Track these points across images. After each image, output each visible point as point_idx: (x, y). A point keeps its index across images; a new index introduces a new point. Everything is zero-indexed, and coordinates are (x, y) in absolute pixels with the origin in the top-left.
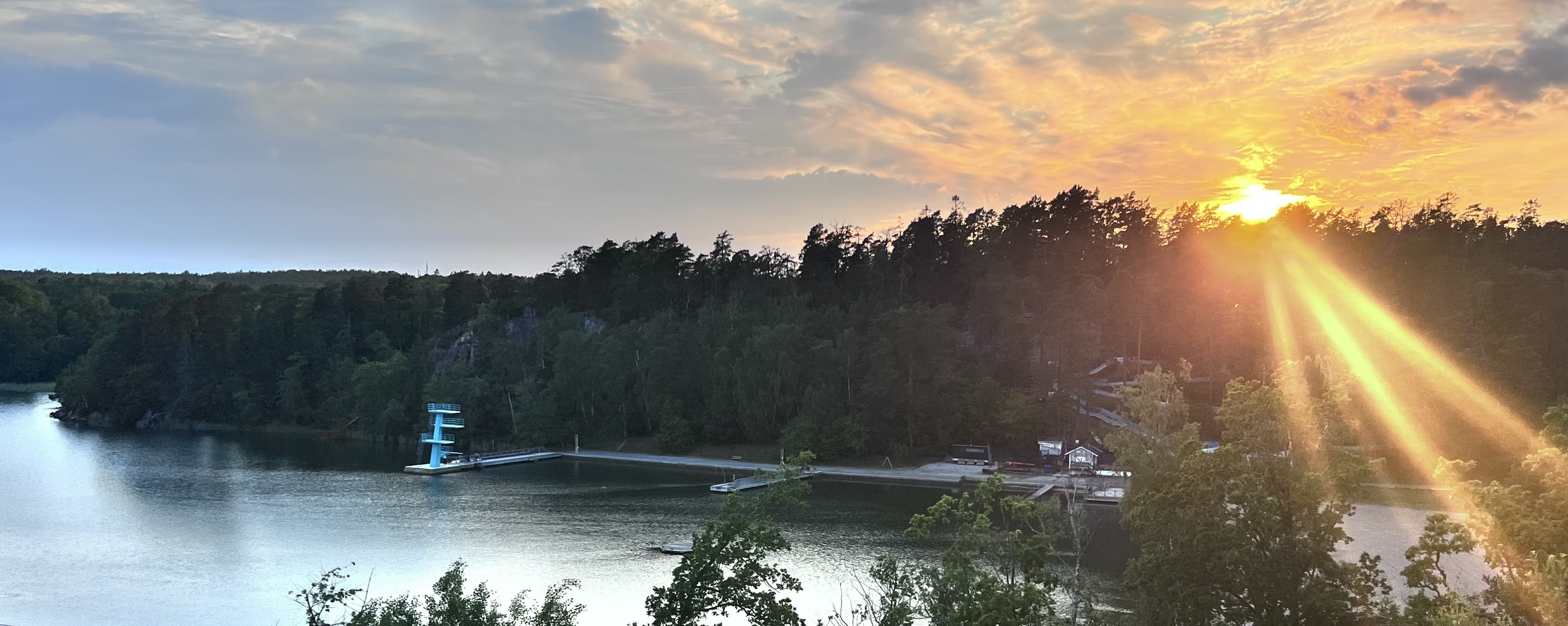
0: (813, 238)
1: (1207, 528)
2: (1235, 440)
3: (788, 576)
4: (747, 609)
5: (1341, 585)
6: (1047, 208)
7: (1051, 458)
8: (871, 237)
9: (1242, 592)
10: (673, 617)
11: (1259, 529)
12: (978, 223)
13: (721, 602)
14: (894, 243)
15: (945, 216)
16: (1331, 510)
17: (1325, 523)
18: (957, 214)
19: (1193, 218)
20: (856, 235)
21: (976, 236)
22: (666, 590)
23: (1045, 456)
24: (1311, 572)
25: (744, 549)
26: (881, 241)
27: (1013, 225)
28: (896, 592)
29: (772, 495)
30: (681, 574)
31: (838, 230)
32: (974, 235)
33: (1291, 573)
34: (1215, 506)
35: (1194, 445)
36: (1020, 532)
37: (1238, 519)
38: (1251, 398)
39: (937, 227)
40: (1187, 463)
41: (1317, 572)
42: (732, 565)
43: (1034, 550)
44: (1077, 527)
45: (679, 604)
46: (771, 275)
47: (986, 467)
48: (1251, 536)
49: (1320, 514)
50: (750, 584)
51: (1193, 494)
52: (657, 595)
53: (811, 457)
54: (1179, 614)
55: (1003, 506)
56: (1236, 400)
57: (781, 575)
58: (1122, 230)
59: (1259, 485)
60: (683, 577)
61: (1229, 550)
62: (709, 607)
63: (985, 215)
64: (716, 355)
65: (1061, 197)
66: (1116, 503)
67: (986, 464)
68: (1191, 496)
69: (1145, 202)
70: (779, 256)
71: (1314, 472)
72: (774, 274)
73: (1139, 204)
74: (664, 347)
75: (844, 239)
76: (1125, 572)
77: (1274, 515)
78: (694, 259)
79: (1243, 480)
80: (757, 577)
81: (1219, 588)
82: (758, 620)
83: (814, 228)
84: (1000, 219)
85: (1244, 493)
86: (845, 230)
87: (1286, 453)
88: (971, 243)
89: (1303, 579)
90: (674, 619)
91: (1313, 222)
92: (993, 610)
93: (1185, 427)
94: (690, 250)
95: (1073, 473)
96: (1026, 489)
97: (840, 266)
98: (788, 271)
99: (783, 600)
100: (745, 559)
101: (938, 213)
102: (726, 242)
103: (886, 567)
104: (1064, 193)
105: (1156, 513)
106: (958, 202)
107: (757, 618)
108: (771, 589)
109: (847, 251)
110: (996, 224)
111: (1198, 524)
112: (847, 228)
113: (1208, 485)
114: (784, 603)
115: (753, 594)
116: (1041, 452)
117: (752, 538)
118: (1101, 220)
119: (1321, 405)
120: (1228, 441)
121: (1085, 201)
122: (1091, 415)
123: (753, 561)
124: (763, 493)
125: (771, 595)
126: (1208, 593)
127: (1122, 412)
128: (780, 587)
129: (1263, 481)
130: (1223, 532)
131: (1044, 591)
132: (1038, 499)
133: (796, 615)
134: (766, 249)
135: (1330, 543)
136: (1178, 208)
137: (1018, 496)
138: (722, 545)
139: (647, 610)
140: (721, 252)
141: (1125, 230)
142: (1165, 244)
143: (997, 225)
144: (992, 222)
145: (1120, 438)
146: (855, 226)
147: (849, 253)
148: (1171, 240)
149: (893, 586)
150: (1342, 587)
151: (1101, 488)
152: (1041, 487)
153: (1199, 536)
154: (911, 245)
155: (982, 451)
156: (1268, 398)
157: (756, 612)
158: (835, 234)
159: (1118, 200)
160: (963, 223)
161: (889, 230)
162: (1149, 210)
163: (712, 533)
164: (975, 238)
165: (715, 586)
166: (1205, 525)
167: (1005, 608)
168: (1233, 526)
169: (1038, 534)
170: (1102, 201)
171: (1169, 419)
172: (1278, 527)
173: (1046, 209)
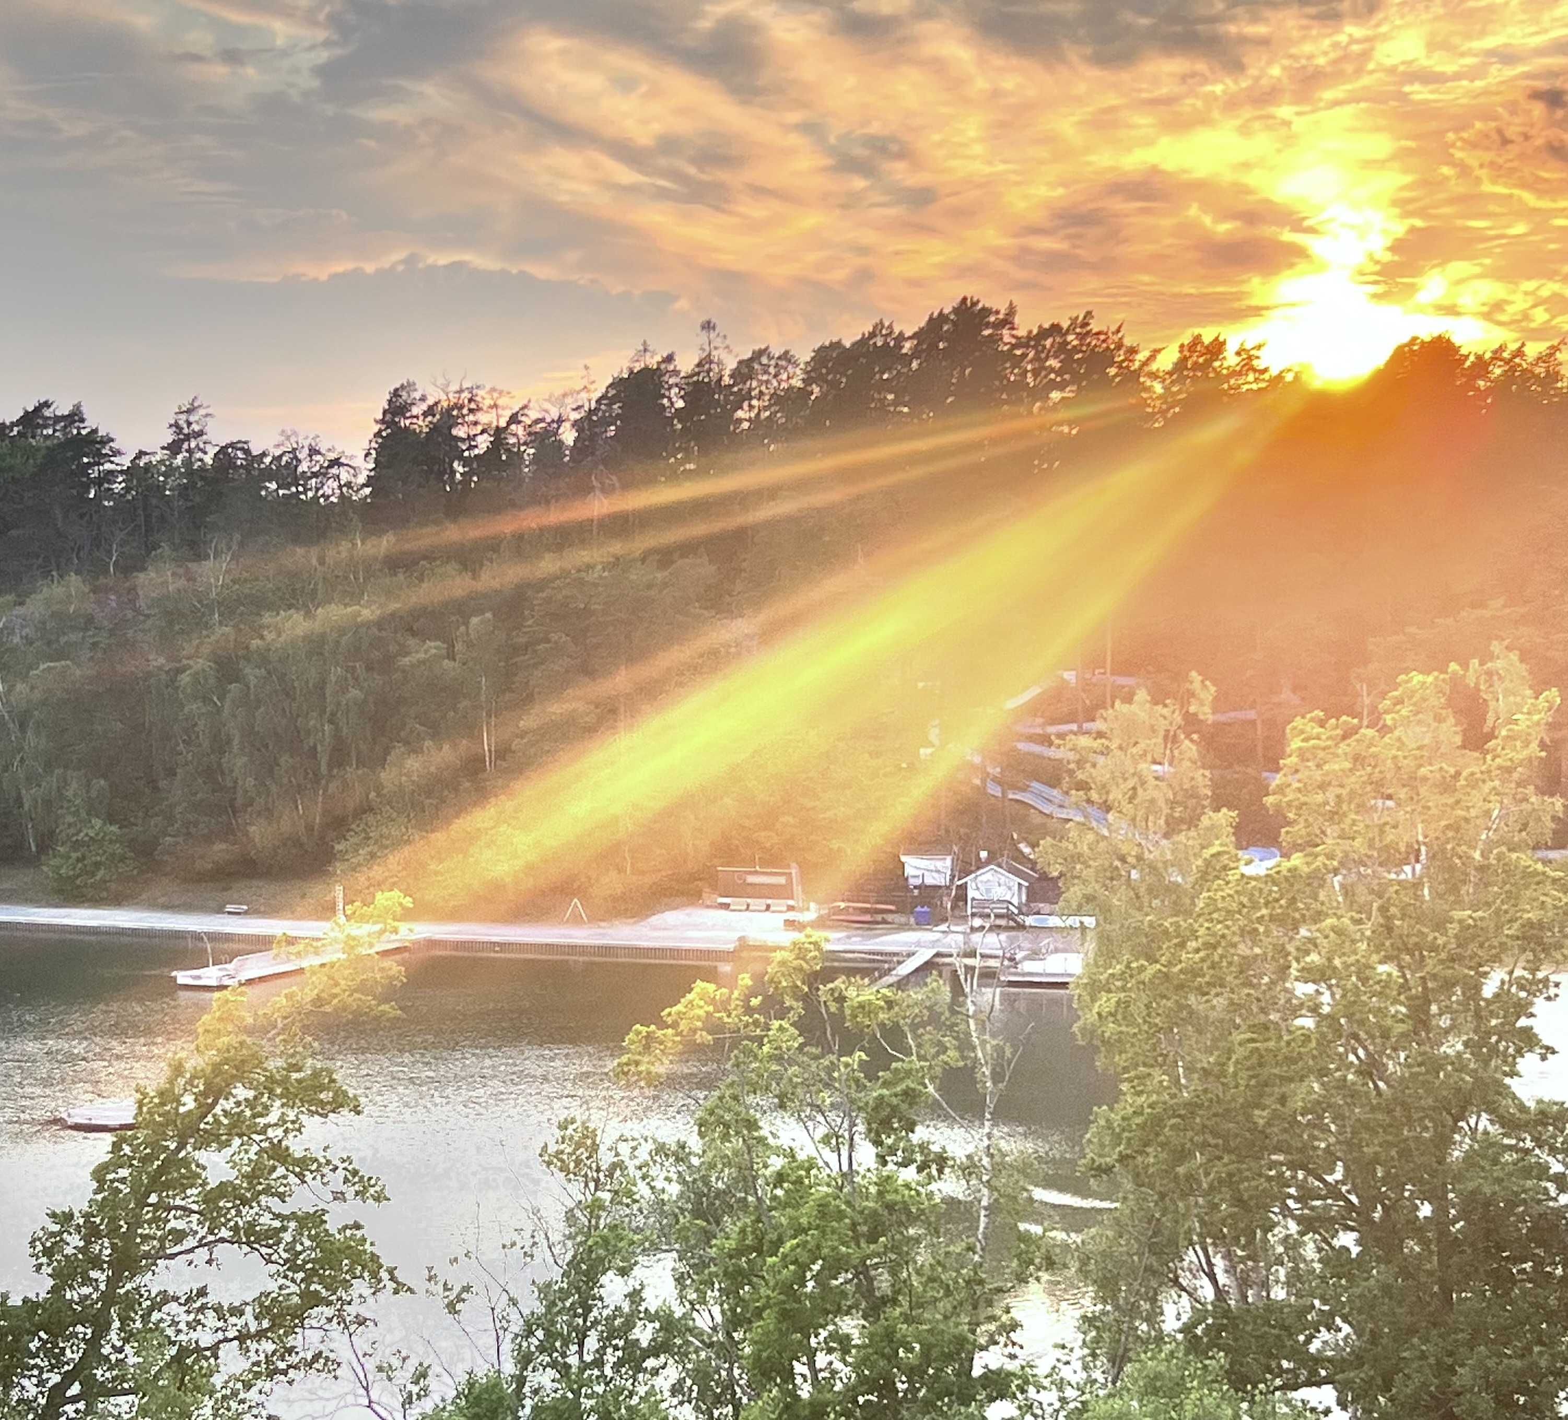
0: (394, 414)
1: (1254, 1036)
2: (1310, 844)
3: (355, 1173)
4: (264, 1250)
5: (1533, 1149)
6: (907, 346)
7: (929, 893)
8: (526, 411)
9: (1332, 1171)
10: (94, 1274)
11: (1363, 1035)
12: (759, 380)
13: (204, 1237)
14: (575, 424)
15: (686, 364)
16: (1509, 990)
17: (1498, 1018)
18: (711, 362)
19: (1214, 369)
20: (491, 407)
21: (756, 411)
22: (77, 1214)
23: (915, 887)
24: (1472, 1122)
25: (254, 1116)
26: (549, 420)
27: (834, 385)
28: (598, 1199)
29: (316, 992)
30: (110, 1177)
31: (451, 396)
32: (751, 407)
33: (1430, 1125)
34: (1270, 989)
35: (1224, 859)
36: (864, 1057)
37: (1320, 1015)
38: (1338, 756)
39: (669, 389)
40: (1209, 898)
41: (1484, 1122)
42: (228, 1151)
43: (896, 1095)
44: (983, 1043)
45: (106, 1245)
46: (303, 497)
47: (791, 916)
48: (1346, 1050)
49: (1485, 1000)
50: (267, 1191)
51: (1224, 964)
52: (56, 1228)
53: (401, 904)
54: (1202, 1223)
55: (825, 1002)
56: (1308, 760)
57: (340, 1170)
58: (1066, 395)
59: (1361, 940)
60: (116, 1184)
61: (1301, 1080)
62: (177, 1249)
63: (773, 362)
64: (185, 678)
65: (936, 322)
66: (1064, 985)
67: (791, 908)
68: (1221, 968)
69: (1113, 333)
70: (319, 453)
71: (1474, 911)
72: (310, 494)
73: (1102, 337)
74: (63, 663)
75: (463, 416)
76: (1088, 1136)
77: (1392, 1004)
78: (125, 462)
79: (1327, 932)
80: (285, 1177)
81: (1282, 1164)
82: (290, 1274)
83: (396, 390)
84: (806, 372)
85: (1330, 960)
86: (466, 395)
87: (1414, 869)
88: (746, 425)
89: (1457, 1137)
90: (96, 1280)
91: (1463, 375)
92: (810, 1229)
93: (1205, 821)
94: (112, 440)
95: (977, 922)
96: (878, 961)
97: (458, 476)
98: (340, 487)
99: (345, 1227)
100: (257, 1138)
101: (669, 359)
102: (197, 422)
103: (576, 1143)
104: (941, 313)
105: (1148, 1006)
106: (713, 335)
107: (288, 1269)
108: (318, 1202)
109: (473, 443)
110: (797, 383)
111: (1237, 1027)
112: (470, 390)
113: (1255, 943)
114: (348, 1233)
115: (277, 1216)
116: (907, 879)
117: (271, 1092)
118: (1020, 375)
119: (1484, 768)
120: (1297, 847)
121: (987, 332)
122: (1011, 796)
123: (275, 1141)
124: (294, 988)
125: (316, 1219)
126: (1260, 1175)
127: (1073, 792)
128: (339, 1196)
129: (1368, 933)
130: (1288, 1043)
131: (918, 1184)
132: (902, 984)
133: (374, 1258)
134: (288, 438)
135: (1510, 1059)
136: (1182, 346)
137: (858, 978)
138: (205, 1109)
139: (33, 1261)
140: (185, 446)
141: (1071, 395)
142: (1156, 425)
143: (800, 384)
144: (789, 378)
145: (1071, 847)
146: (488, 388)
147: (476, 446)
148: (1169, 415)
149: (592, 1185)
150: (1537, 1151)
151: (1035, 955)
152: (910, 955)
153: (1240, 1053)
154: (613, 428)
155: (782, 880)
156: (1375, 756)
157: (285, 1255)
158: (445, 404)
159: (1055, 328)
160: (727, 380)
161: (565, 395)
162: (1122, 352)
163: (181, 1081)
164: (753, 415)
165: (190, 1200)
166: (1252, 1028)
167: (834, 1224)
168: (1309, 1029)
169: (903, 1061)
170: (1022, 332)
171: (1172, 804)
172: (1400, 1028)
173: (904, 351)
